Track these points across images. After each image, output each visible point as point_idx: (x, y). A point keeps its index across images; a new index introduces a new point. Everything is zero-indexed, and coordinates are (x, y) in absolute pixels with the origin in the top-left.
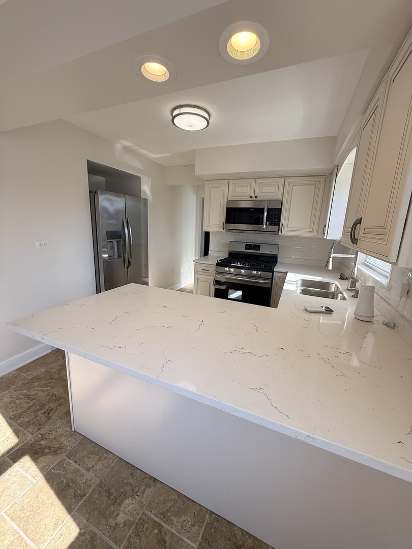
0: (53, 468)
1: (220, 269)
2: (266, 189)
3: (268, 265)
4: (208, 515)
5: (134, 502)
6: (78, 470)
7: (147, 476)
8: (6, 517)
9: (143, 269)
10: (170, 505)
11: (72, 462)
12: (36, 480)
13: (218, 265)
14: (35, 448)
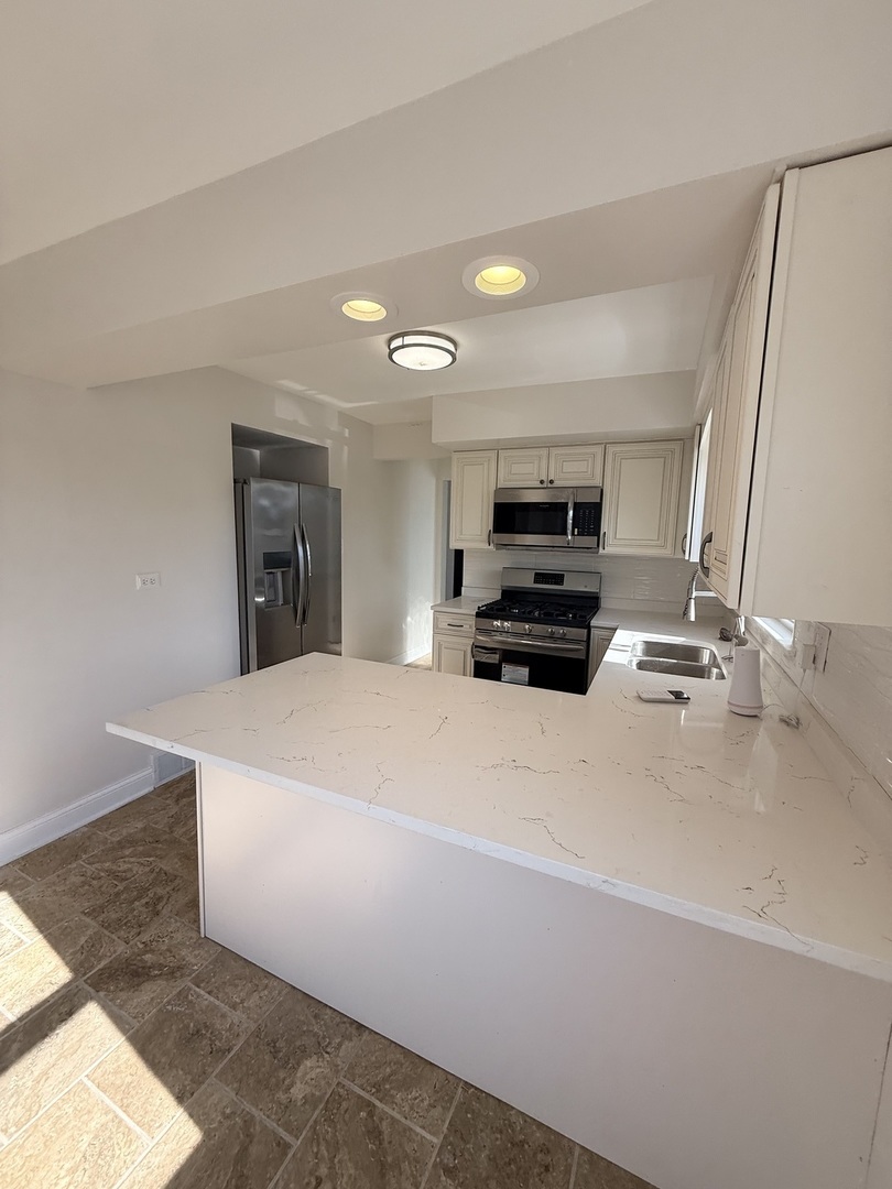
0: (169, 1003)
1: (485, 623)
2: (568, 467)
3: (579, 613)
4: (460, 1090)
5: (320, 1064)
6: (217, 1007)
7: (345, 1019)
8: (89, 1083)
9: (331, 626)
10: (388, 1070)
11: (202, 992)
12: (139, 1022)
13: (479, 615)
14: (134, 967)
